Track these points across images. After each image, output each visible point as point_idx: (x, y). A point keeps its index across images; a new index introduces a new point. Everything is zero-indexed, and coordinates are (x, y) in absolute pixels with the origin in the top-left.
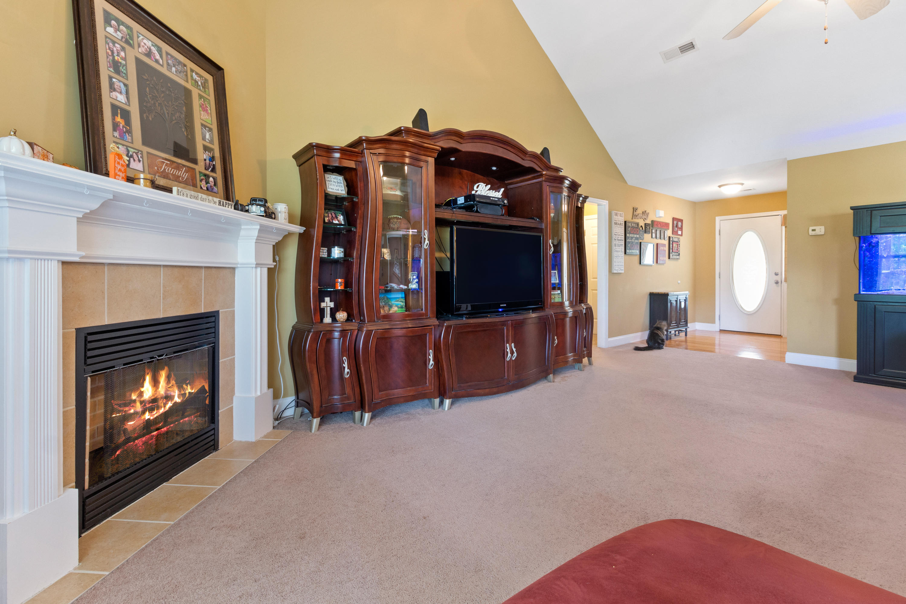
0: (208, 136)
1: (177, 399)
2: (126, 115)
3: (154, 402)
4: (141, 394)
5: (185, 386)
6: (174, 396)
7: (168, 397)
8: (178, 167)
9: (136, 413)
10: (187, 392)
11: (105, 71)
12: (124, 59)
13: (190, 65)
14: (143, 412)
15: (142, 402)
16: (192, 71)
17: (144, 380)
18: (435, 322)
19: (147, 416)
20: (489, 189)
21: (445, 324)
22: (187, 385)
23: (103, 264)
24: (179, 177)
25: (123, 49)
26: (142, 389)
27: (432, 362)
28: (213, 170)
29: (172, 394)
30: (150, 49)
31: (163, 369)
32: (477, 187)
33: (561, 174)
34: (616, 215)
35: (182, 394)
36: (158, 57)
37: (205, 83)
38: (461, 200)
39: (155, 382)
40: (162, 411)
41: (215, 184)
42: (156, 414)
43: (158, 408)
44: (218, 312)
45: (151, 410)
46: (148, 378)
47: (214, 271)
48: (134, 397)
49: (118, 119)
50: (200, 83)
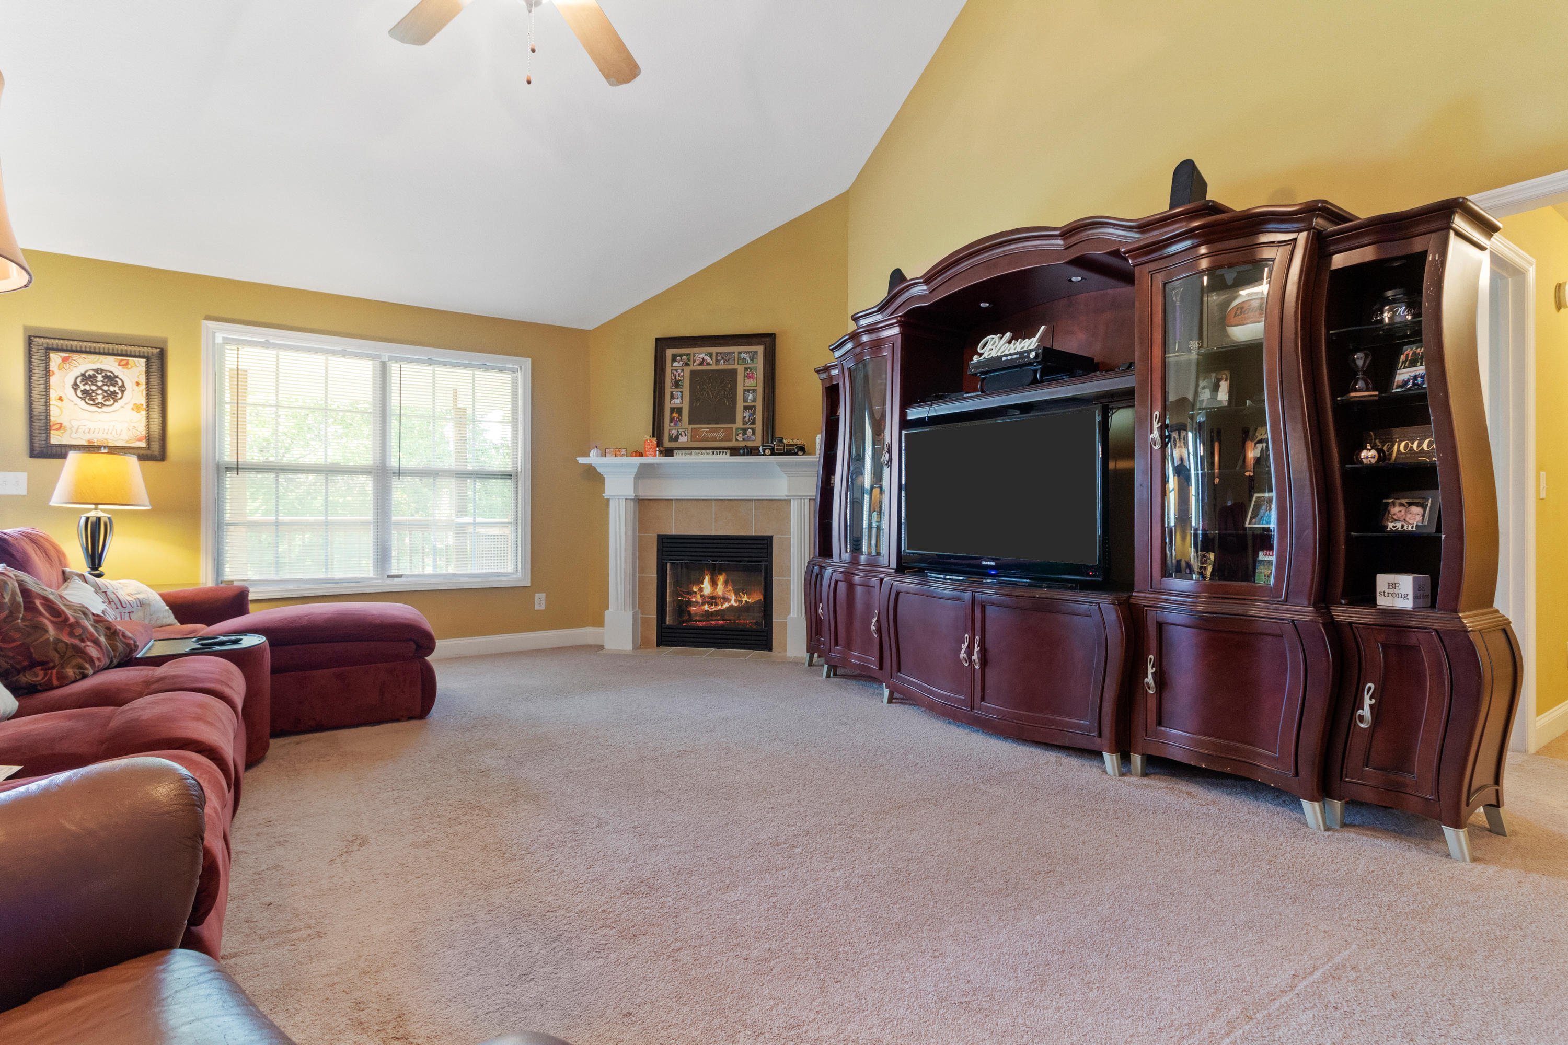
0: (750, 397)
1: (733, 603)
2: (679, 410)
3: (713, 600)
4: (701, 590)
5: (741, 594)
6: (731, 600)
7: (726, 599)
8: (716, 430)
9: (697, 602)
10: (744, 600)
12: (683, 376)
13: (736, 349)
14: (703, 604)
15: (702, 596)
16: (740, 353)
17: (704, 579)
19: (706, 607)
22: (744, 594)
23: (672, 500)
24: (716, 437)
25: (683, 370)
26: (702, 586)
28: (754, 423)
29: (730, 597)
30: (703, 359)
31: (721, 574)
35: (739, 601)
36: (709, 360)
37: (753, 356)
39: (714, 583)
40: (719, 607)
41: (754, 433)
42: (713, 609)
43: (716, 605)
44: (771, 537)
45: (710, 604)
46: (707, 578)
47: (765, 503)
48: (695, 589)
49: (675, 415)
50: (748, 359)
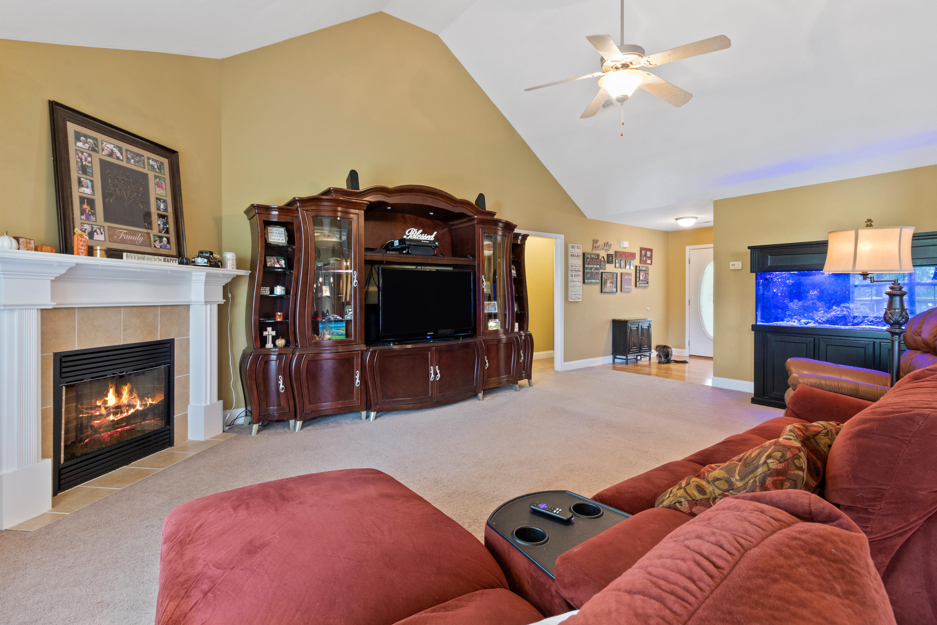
0: (162, 206)
1: (138, 407)
2: (91, 203)
3: (118, 409)
4: (105, 402)
5: (146, 399)
6: (136, 406)
7: (130, 406)
8: (134, 233)
9: (101, 415)
10: (148, 403)
11: (75, 174)
12: (91, 162)
13: (146, 154)
14: (108, 415)
15: (106, 408)
16: (149, 158)
17: (108, 392)
18: (364, 347)
19: (111, 417)
20: (421, 234)
21: (371, 350)
22: (148, 398)
23: (74, 308)
24: (135, 241)
25: (90, 155)
26: (106, 399)
27: (358, 381)
28: (167, 232)
29: (135, 403)
30: (112, 150)
31: (126, 385)
32: (409, 232)
33: (495, 217)
34: (573, 247)
35: (144, 404)
36: (119, 154)
37: (160, 166)
38: (396, 243)
39: (118, 394)
40: (125, 415)
41: (169, 242)
42: (119, 417)
43: (122, 413)
44: (173, 340)
45: (115, 414)
46: (111, 391)
47: (169, 308)
48: (99, 403)
49: (85, 206)
50: (156, 167)
